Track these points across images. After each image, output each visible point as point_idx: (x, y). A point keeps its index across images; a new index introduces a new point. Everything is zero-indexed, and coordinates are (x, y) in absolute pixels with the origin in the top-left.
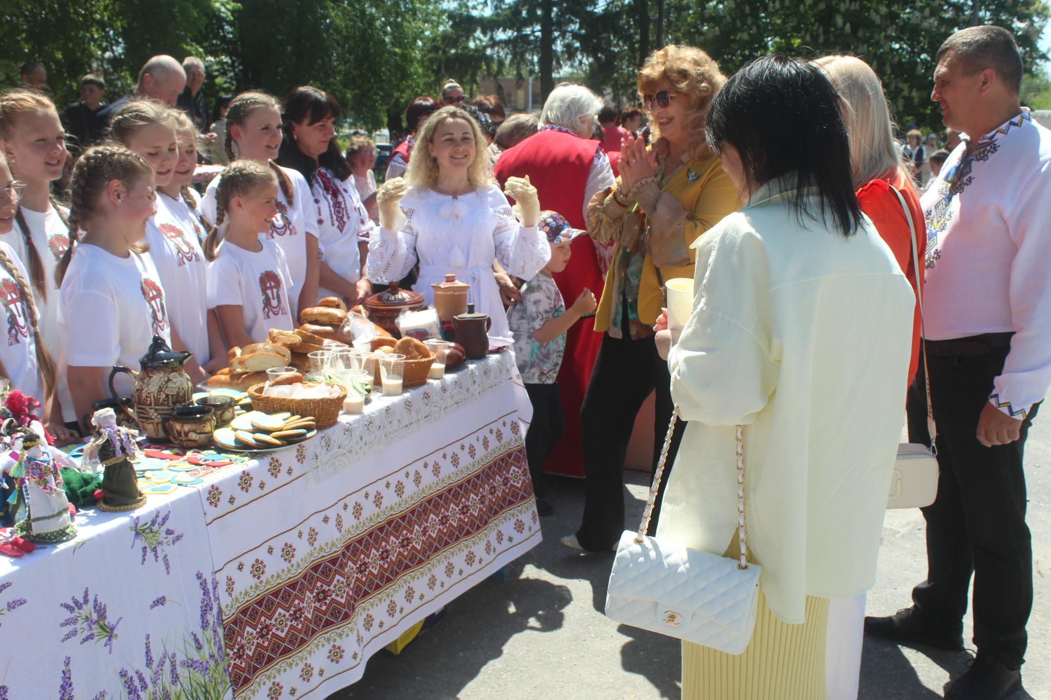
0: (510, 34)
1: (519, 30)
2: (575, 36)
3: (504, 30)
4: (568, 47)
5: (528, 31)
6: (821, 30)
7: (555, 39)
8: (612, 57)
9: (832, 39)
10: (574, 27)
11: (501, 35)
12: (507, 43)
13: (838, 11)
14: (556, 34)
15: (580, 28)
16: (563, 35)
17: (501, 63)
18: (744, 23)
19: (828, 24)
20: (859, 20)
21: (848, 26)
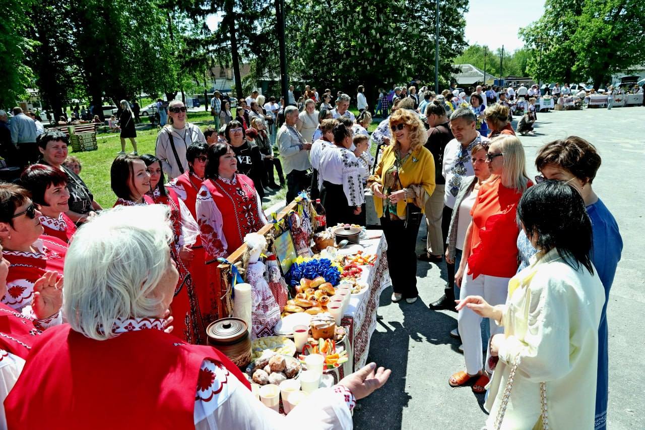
0: (215, 47)
1: (219, 45)
2: (248, 46)
3: (213, 45)
4: (245, 51)
5: (224, 44)
6: (365, 38)
7: (239, 47)
8: (267, 54)
9: (371, 41)
10: (247, 41)
11: (211, 48)
12: (215, 51)
13: (373, 28)
14: (238, 45)
15: (250, 42)
16: (242, 45)
17: (213, 61)
18: (327, 36)
19: (368, 34)
20: (383, 31)
21: (378, 35)
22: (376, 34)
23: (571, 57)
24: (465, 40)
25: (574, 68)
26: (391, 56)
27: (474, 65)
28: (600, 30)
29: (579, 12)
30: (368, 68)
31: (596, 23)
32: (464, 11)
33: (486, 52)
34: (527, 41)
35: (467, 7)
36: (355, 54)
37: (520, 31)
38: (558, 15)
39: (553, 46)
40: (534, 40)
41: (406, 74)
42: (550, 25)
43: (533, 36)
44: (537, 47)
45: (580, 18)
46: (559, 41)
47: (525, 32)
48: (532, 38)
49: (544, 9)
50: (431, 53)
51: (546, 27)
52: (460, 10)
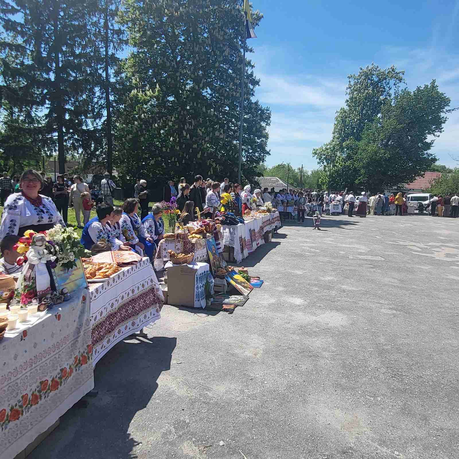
13: (184, 129)
19: (180, 135)
20: (193, 133)
21: (188, 135)
22: (187, 134)
23: (354, 173)
24: (267, 149)
25: (357, 182)
26: (199, 156)
27: (280, 178)
28: (376, 153)
29: (358, 139)
30: (178, 165)
31: (372, 147)
32: (266, 125)
33: (289, 169)
34: (320, 159)
35: (269, 122)
36: (167, 150)
37: (314, 152)
38: (343, 140)
39: (340, 163)
40: (325, 158)
41: (212, 173)
42: (337, 147)
43: (324, 155)
44: (328, 164)
45: (360, 143)
46: (344, 160)
47: (318, 152)
48: (323, 157)
49: (332, 135)
50: (236, 156)
51: (334, 149)
52: (263, 124)
